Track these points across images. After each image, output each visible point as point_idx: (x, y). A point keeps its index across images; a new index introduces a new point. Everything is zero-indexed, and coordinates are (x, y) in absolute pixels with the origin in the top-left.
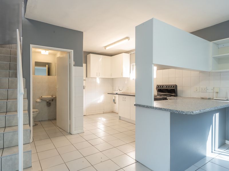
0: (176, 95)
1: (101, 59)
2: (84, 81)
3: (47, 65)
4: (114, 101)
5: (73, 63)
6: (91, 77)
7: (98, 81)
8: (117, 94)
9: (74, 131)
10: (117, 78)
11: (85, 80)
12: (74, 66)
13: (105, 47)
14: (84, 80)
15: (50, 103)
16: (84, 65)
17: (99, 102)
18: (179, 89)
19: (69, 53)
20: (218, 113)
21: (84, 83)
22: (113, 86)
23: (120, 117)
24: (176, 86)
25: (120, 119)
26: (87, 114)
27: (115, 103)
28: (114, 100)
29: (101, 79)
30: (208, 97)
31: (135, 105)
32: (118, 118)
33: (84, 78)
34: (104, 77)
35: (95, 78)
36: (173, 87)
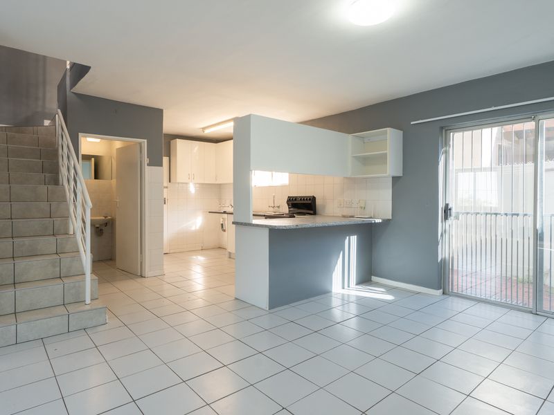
0: (315, 213)
1: (196, 149)
2: (165, 190)
3: (93, 159)
4: (222, 227)
5: (146, 160)
6: (178, 181)
7: (192, 189)
8: (225, 212)
9: (147, 273)
10: (226, 184)
11: (167, 187)
12: (148, 165)
13: (204, 129)
14: (165, 187)
15: (101, 230)
16: (165, 160)
17: (193, 228)
18: (318, 202)
19: (140, 144)
20: (356, 236)
21: (166, 193)
22: (220, 199)
23: (230, 253)
24: (314, 198)
25: (230, 258)
26: (171, 252)
27: (224, 231)
28: (222, 224)
29: (197, 185)
30: (350, 215)
31: (233, 223)
32: (227, 256)
33: (166, 183)
34: (203, 182)
35: (186, 183)
36: (310, 199)
